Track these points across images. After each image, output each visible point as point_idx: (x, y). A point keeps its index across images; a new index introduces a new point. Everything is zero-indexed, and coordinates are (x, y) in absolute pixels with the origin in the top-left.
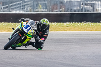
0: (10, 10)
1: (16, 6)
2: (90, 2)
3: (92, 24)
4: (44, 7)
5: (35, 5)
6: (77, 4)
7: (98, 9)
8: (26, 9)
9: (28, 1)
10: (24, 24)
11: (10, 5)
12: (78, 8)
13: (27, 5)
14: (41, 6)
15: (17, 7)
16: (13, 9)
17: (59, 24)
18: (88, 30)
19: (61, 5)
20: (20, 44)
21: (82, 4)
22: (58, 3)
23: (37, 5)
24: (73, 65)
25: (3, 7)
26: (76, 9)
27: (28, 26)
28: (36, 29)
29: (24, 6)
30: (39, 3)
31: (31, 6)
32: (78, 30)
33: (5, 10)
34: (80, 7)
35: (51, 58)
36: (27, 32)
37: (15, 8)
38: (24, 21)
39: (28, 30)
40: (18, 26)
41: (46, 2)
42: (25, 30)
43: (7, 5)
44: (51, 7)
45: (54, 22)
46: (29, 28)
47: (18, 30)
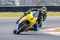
3: (13, 13)
7: (16, 4)
12: (5, 4)
18: (11, 17)
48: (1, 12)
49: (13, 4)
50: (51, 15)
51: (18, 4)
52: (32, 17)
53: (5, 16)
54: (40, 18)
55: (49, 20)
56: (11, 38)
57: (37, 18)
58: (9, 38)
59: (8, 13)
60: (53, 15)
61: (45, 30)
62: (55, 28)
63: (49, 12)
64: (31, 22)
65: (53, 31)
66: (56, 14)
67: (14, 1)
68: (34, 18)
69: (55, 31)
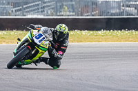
0: (25, 14)
1: (32, 9)
2: (134, 3)
4: (71, 10)
5: (59, 7)
6: (116, 5)
8: (46, 12)
9: (49, 2)
10: (35, 32)
11: (24, 6)
13: (48, 6)
14: (66, 8)
15: (34, 10)
16: (28, 12)
17: (91, 32)
19: (94, 6)
20: (29, 60)
21: (123, 6)
22: (90, 4)
23: (62, 7)
24: (110, 89)
25: (14, 10)
26: (114, 13)
27: (41, 35)
28: (51, 39)
29: (44, 7)
30: (64, 4)
31: (53, 8)
32: (117, 41)
33: (17, 13)
34: (120, 9)
35: (80, 79)
36: (39, 43)
37: (32, 11)
38: (33, 28)
39: (40, 41)
40: (26, 35)
41: (74, 3)
42: (37, 41)
43: (21, 7)
44: (80, 10)
45: (84, 30)
46: (41, 38)
47: (27, 41)
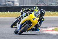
48: (1, 12)
49: (12, 4)
50: (49, 15)
51: (17, 4)
52: (34, 17)
53: (5, 16)
54: (41, 18)
55: (47, 20)
56: (11, 37)
57: (39, 18)
58: (9, 37)
59: (8, 13)
60: (51, 15)
61: (43, 29)
62: (53, 27)
63: (47, 12)
64: (33, 22)
65: (51, 30)
66: (54, 14)
67: (14, 1)
68: (36, 18)
69: (53, 30)
